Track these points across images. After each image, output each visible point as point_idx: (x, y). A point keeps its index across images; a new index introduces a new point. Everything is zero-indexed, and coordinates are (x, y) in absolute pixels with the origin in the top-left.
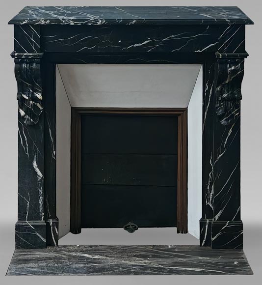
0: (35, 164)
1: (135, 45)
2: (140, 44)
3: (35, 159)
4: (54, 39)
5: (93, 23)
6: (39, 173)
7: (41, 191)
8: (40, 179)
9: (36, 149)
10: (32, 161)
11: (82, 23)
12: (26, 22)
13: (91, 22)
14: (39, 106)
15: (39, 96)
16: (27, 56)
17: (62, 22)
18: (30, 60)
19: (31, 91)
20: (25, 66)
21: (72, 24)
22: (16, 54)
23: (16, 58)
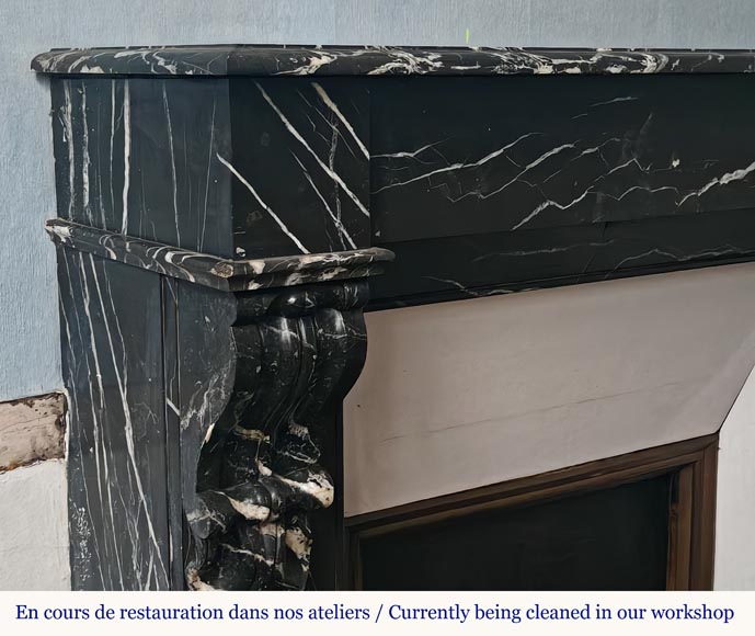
1: (725, 179)
2: (740, 174)
5: (628, 64)
11: (582, 66)
12: (325, 60)
13: (617, 62)
14: (297, 542)
15: (318, 489)
16: (315, 269)
17: (498, 61)
18: (321, 296)
19: (266, 471)
20: (285, 332)
21: (546, 70)
22: (258, 266)
23: (253, 286)
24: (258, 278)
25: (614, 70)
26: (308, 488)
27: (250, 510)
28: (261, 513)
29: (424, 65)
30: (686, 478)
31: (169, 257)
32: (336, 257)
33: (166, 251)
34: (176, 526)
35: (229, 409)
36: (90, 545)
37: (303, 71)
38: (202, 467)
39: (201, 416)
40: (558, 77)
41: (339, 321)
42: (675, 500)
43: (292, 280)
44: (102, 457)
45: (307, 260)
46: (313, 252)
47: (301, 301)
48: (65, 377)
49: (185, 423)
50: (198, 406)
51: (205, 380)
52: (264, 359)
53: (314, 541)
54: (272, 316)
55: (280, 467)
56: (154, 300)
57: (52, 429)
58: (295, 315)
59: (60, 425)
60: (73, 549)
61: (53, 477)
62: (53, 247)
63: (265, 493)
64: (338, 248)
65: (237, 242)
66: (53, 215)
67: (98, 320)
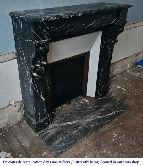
0: (41, 96)
1: (89, 25)
2: (91, 24)
3: (41, 94)
4: (54, 28)
5: (77, 15)
6: (44, 99)
7: (45, 106)
8: (44, 101)
9: (41, 89)
10: (40, 95)
11: (72, 16)
12: (43, 20)
13: (76, 15)
14: (43, 68)
15: (45, 63)
16: (43, 42)
17: (62, 17)
18: (44, 44)
19: (39, 61)
20: (41, 48)
21: (68, 17)
22: (37, 42)
23: (37, 44)
24: (37, 43)
25: (76, 16)
26: (44, 63)
27: (38, 66)
28: (39, 66)
29: (54, 19)
30: (86, 56)
31: (28, 40)
32: (45, 40)
33: (27, 39)
34: (30, 67)
35: (35, 56)
36: (21, 68)
37: (41, 21)
38: (33, 62)
39: (32, 57)
40: (70, 18)
41: (46, 46)
42: (85, 59)
43: (41, 43)
44: (21, 59)
45: (42, 41)
46: (43, 40)
47: (42, 45)
48: (16, 50)
49: (30, 57)
50: (32, 56)
51: (32, 53)
52: (38, 51)
53: (45, 68)
54: (39, 47)
55: (41, 61)
56: (26, 44)
57: (15, 56)
58: (41, 46)
59: (16, 55)
60: (19, 68)
61: (16, 61)
62: (13, 36)
63: (39, 64)
64: (46, 39)
65: (35, 40)
66: (13, 32)
67: (20, 45)
